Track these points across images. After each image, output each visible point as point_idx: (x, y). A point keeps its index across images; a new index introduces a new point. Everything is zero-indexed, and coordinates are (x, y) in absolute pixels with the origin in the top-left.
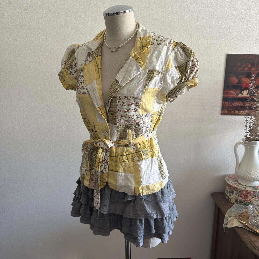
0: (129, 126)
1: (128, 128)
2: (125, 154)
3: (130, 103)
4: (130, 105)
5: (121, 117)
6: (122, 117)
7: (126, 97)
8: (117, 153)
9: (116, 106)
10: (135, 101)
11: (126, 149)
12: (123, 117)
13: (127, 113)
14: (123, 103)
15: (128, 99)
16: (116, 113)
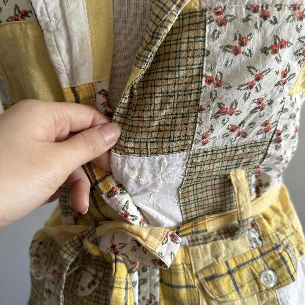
0: (240, 152)
1: (234, 162)
2: (223, 269)
3: (276, 37)
4: (275, 52)
5: (216, 116)
6: (224, 113)
7: (255, 11)
8: (191, 270)
9: (197, 61)
10: (298, 30)
11: (227, 246)
12: (227, 116)
13: (253, 90)
14: (237, 43)
15: (265, 17)
16: (193, 97)
